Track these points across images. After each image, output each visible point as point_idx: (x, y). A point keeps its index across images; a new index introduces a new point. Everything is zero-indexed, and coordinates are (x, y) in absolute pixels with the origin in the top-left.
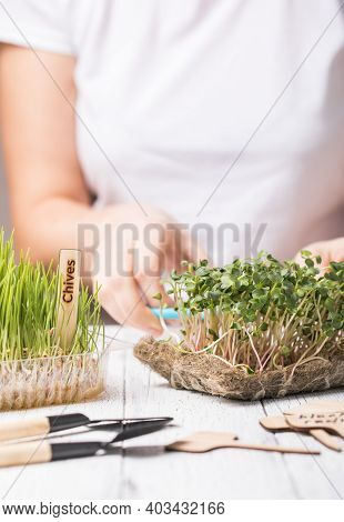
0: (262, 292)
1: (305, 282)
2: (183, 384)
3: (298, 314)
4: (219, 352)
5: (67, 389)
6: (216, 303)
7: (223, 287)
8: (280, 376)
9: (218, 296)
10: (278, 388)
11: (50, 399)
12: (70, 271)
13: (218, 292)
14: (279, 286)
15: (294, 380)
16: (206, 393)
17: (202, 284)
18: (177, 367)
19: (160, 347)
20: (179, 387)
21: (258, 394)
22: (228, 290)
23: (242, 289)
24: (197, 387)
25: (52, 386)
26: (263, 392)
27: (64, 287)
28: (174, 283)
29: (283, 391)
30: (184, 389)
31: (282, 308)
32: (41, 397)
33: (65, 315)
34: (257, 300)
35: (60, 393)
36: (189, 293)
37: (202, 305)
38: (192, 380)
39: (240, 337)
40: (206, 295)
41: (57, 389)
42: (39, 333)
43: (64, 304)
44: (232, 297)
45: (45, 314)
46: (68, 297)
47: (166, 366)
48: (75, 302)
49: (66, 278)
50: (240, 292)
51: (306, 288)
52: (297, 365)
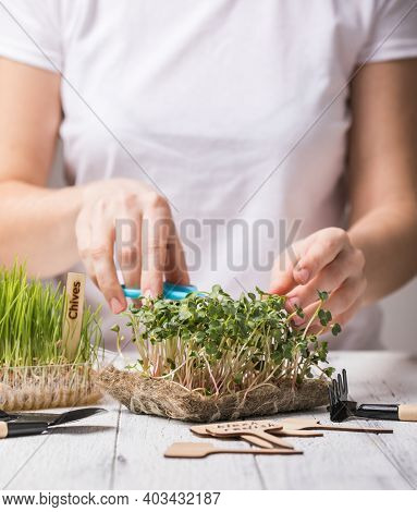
0: (218, 323)
1: (256, 313)
2: (142, 409)
3: (249, 345)
4: (176, 379)
5: (70, 394)
6: (174, 333)
7: (181, 318)
8: (234, 399)
9: (176, 327)
10: (232, 412)
11: (56, 401)
12: (76, 291)
13: (176, 323)
14: (233, 317)
15: (247, 404)
16: (165, 416)
17: (161, 315)
18: (138, 392)
19: (121, 375)
20: (139, 412)
21: (214, 416)
22: (186, 322)
23: (198, 321)
24: (157, 411)
25: (57, 391)
26: (218, 414)
27: (69, 306)
28: (132, 315)
29: (237, 414)
30: (143, 413)
31: (234, 338)
32: (48, 400)
33: (70, 329)
34: (213, 331)
35: (64, 396)
36: (147, 325)
37: (161, 336)
38: (151, 404)
39: (195, 366)
40: (164, 326)
41: (62, 394)
42: (47, 344)
43: (70, 320)
44: (189, 328)
45: (52, 328)
46: (73, 314)
47: (126, 392)
48: (79, 318)
49: (72, 297)
50: (196, 323)
51: (257, 319)
52: (248, 390)
